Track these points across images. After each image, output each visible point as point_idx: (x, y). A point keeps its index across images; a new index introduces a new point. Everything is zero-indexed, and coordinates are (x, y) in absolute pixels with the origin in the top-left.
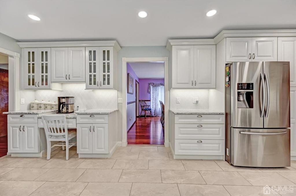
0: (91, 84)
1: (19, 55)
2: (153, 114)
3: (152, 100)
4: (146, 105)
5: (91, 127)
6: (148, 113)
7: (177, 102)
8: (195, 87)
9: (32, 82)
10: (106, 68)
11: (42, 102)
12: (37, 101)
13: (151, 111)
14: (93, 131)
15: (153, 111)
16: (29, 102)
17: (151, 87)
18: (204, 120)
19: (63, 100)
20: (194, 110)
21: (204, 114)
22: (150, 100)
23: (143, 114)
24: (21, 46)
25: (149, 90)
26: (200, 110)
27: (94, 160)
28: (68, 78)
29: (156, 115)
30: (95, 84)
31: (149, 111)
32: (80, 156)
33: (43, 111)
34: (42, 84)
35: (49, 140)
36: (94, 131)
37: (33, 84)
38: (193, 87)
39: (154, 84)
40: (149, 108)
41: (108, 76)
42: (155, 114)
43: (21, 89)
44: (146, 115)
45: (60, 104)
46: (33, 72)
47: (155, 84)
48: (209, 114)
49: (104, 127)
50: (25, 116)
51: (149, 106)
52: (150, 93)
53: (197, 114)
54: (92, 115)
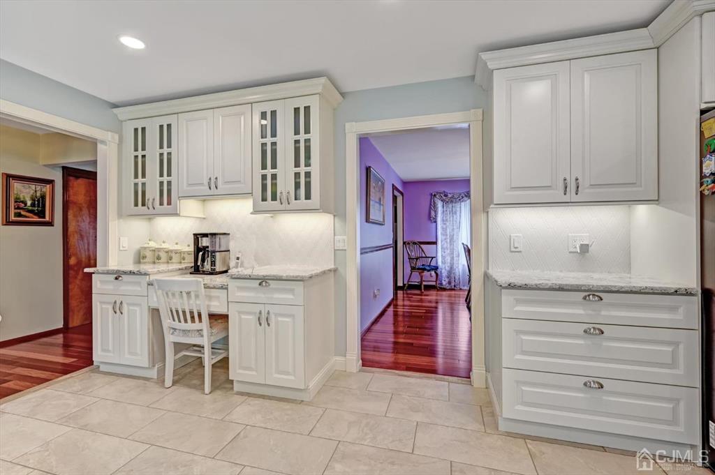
0: (264, 199)
1: (117, 137)
2: (444, 283)
3: (442, 241)
4: (423, 255)
5: (260, 313)
6: (429, 277)
7: (513, 249)
8: (575, 198)
9: (140, 198)
10: (302, 153)
11: (164, 246)
12: (153, 244)
13: (438, 271)
14: (266, 325)
15: (444, 273)
16: (138, 247)
17: (440, 204)
18: (609, 312)
19: (205, 242)
20: (572, 274)
21: (609, 291)
22: (434, 241)
23: (416, 279)
24: (121, 117)
25: (433, 213)
26: (596, 276)
27: (267, 403)
28: (213, 186)
29: (453, 284)
30: (274, 198)
31: (433, 273)
32: (237, 387)
33: (163, 267)
34: (161, 204)
35: (170, 339)
36: (269, 325)
37: (143, 205)
38: (566, 199)
39: (446, 196)
40: (433, 264)
41: (308, 175)
42: (450, 283)
43: (120, 215)
44: (424, 283)
45: (198, 249)
46: (144, 176)
47: (450, 196)
48: (631, 292)
49: (292, 316)
50: (125, 278)
51: (433, 258)
52: (436, 222)
53: (585, 291)
54: (263, 281)
